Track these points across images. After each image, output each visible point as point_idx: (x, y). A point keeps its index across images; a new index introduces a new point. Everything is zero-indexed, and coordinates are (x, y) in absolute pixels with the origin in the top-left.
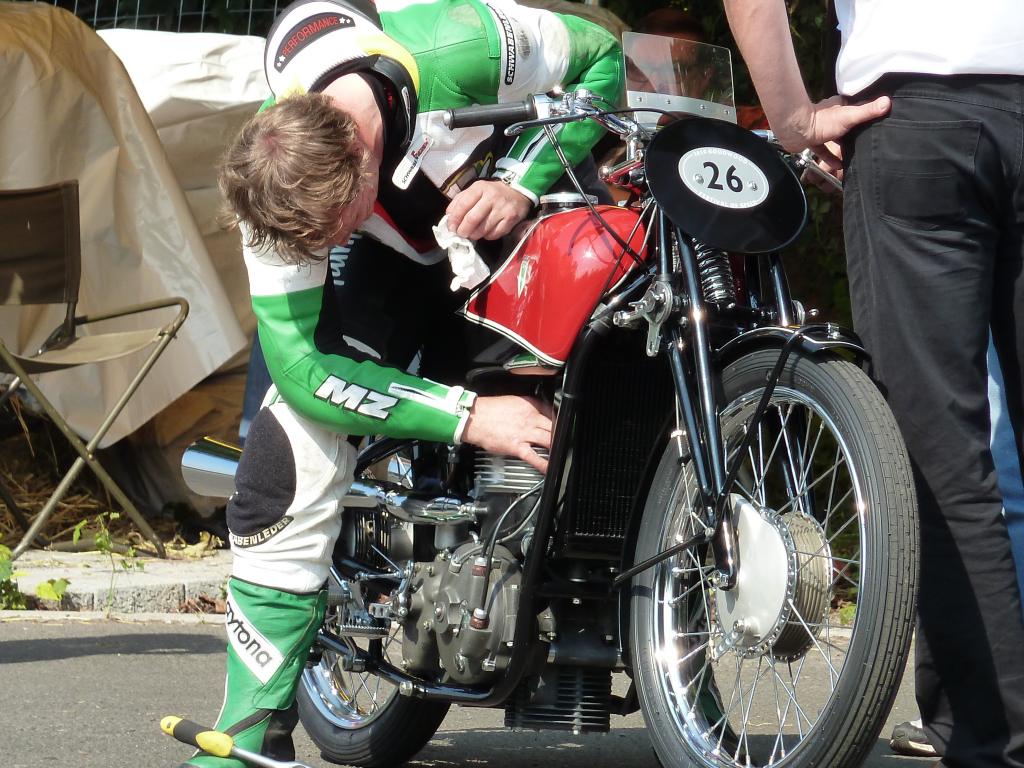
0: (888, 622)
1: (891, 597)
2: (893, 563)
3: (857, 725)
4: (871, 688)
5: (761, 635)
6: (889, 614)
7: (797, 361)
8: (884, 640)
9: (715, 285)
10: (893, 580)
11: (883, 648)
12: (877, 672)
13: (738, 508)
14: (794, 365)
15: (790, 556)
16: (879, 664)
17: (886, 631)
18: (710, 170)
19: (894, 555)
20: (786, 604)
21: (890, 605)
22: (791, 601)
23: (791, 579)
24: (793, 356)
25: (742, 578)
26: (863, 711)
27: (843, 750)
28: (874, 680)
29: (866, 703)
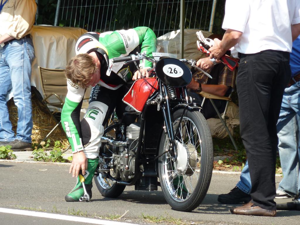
0: (207, 167)
1: (207, 161)
2: (207, 154)
3: (202, 189)
4: (204, 181)
5: (183, 171)
6: (207, 165)
7: (187, 111)
8: (206, 171)
9: (172, 94)
10: (207, 158)
11: (206, 172)
12: (205, 177)
13: (177, 143)
14: (187, 112)
15: (188, 153)
16: (206, 176)
17: (207, 169)
18: (170, 69)
19: (207, 152)
20: (187, 164)
21: (207, 163)
22: (188, 163)
23: (188, 158)
24: (186, 110)
25: (178, 158)
26: (203, 186)
27: (200, 195)
28: (205, 179)
29: (204, 184)
